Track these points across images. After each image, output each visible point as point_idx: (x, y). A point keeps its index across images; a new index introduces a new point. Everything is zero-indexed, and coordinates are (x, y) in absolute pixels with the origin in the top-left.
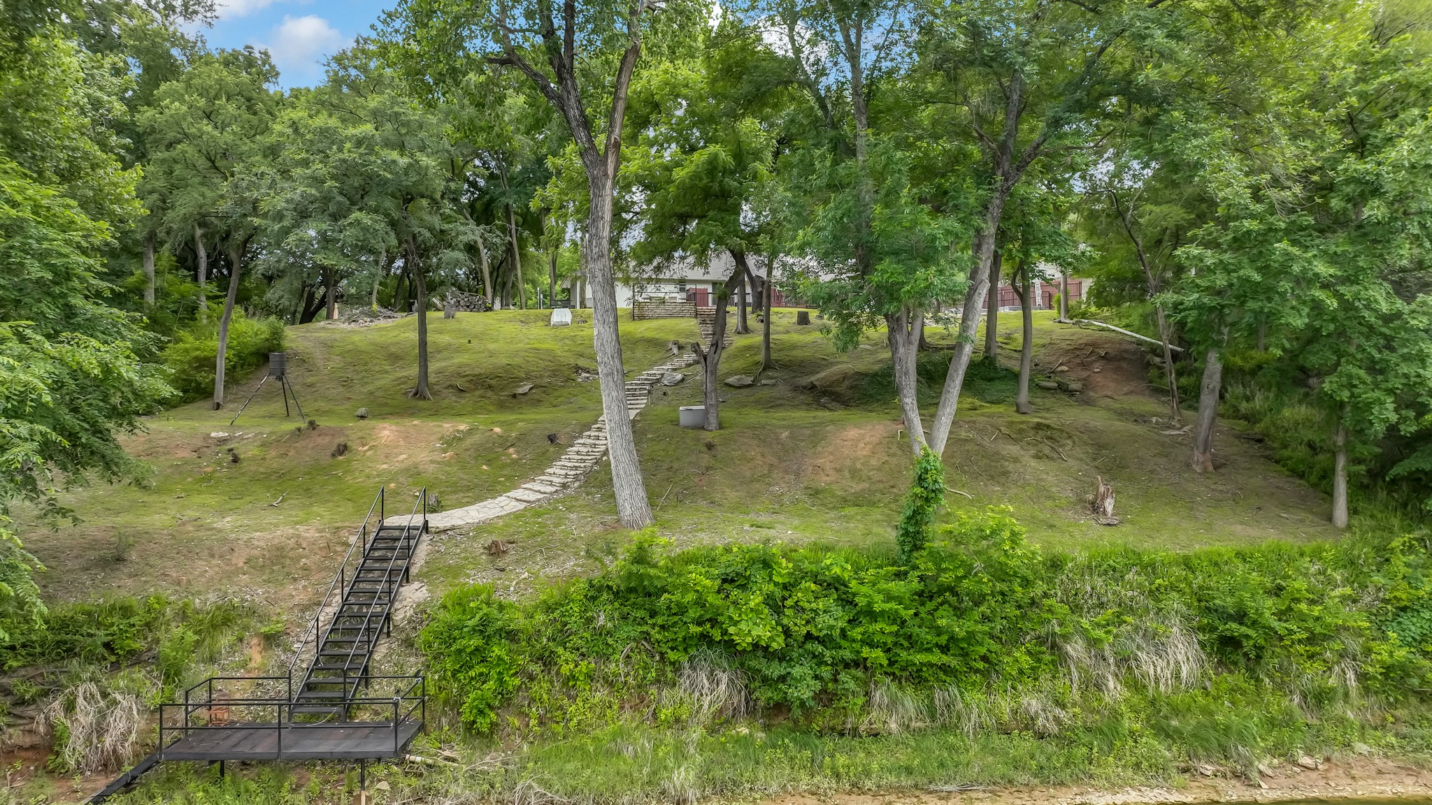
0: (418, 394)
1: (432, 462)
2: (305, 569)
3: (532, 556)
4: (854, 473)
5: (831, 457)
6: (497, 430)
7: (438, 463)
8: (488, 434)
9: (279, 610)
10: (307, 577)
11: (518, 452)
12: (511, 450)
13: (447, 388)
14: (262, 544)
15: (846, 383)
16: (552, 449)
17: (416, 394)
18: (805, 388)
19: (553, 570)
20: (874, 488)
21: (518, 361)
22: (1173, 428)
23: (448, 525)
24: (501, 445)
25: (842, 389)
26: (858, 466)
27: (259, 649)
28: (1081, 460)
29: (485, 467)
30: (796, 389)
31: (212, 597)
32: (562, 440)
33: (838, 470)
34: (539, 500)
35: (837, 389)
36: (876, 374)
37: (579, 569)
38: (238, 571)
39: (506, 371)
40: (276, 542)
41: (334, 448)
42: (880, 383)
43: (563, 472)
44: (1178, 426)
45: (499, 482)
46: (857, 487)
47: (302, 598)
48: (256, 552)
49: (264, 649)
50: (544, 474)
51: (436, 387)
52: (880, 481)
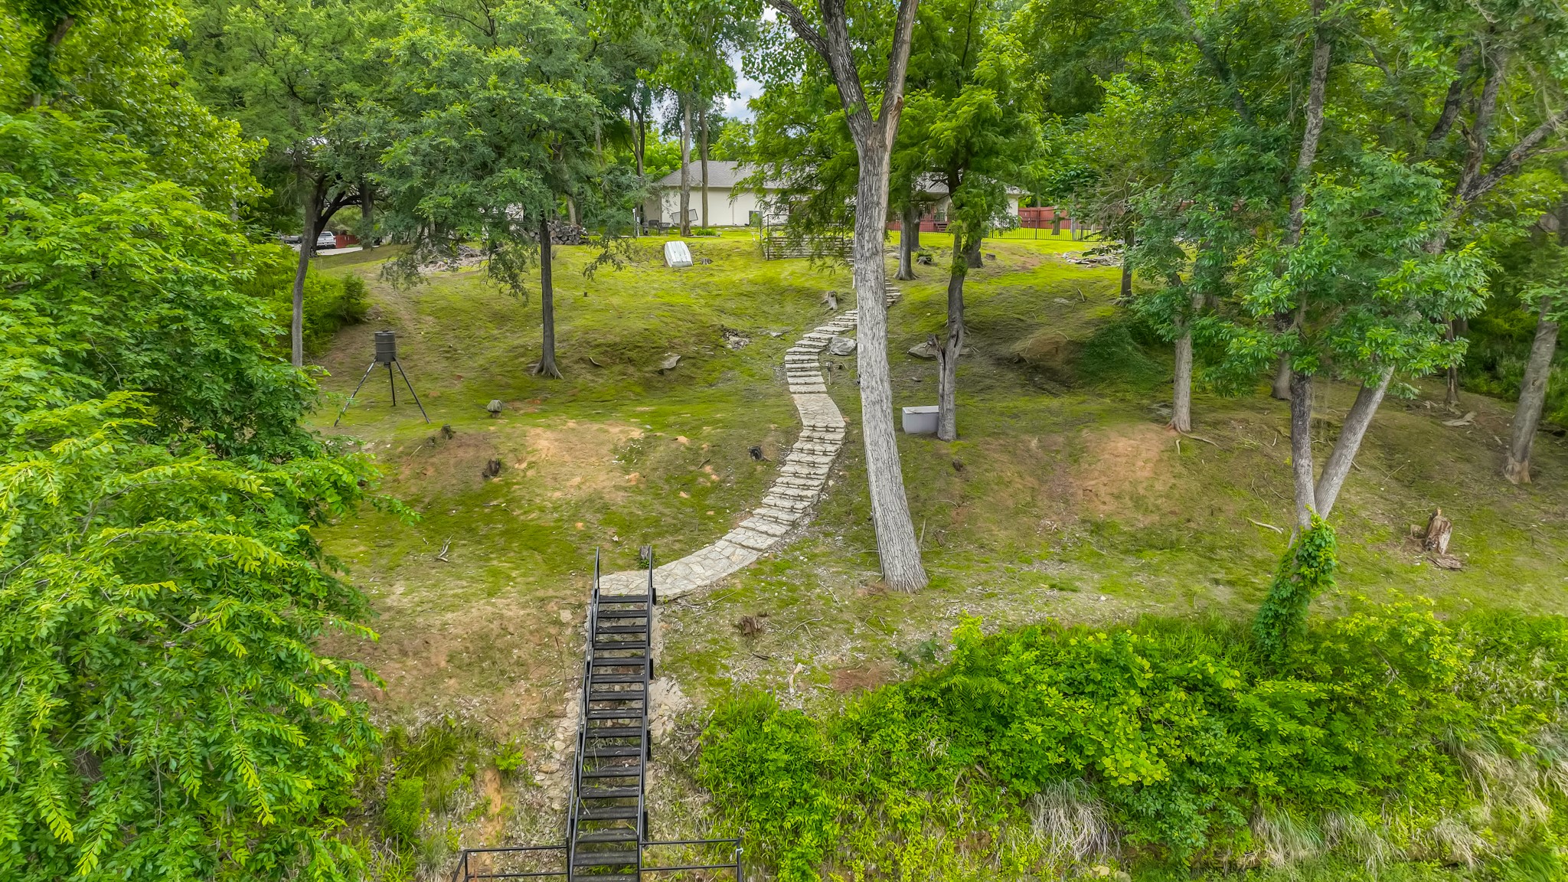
0: (545, 372)
1: (617, 488)
2: (520, 663)
3: (795, 637)
4: (1138, 502)
5: (1104, 479)
6: (682, 439)
7: (625, 489)
8: (674, 446)
9: (506, 729)
10: (525, 676)
11: (716, 470)
12: (708, 469)
13: (577, 362)
14: (459, 631)
15: (1060, 357)
16: (759, 468)
17: (541, 370)
18: (1010, 360)
19: (830, 658)
20: (1166, 522)
21: (654, 323)
22: (1452, 416)
23: (678, 591)
24: (693, 462)
25: (1057, 362)
26: (1142, 491)
27: (495, 785)
28: (1375, 468)
29: (683, 494)
30: (1001, 362)
31: (421, 716)
32: (769, 454)
33: (1118, 497)
34: (770, 547)
35: (1050, 364)
36: (1093, 344)
37: (861, 657)
38: (441, 674)
39: (645, 339)
40: (476, 627)
41: (484, 465)
42: (1100, 355)
43: (787, 504)
44: (1458, 413)
45: (710, 518)
46: (1143, 521)
47: (529, 708)
48: (457, 644)
49: (502, 785)
50: (760, 505)
51: (565, 362)
52: (1173, 513)
